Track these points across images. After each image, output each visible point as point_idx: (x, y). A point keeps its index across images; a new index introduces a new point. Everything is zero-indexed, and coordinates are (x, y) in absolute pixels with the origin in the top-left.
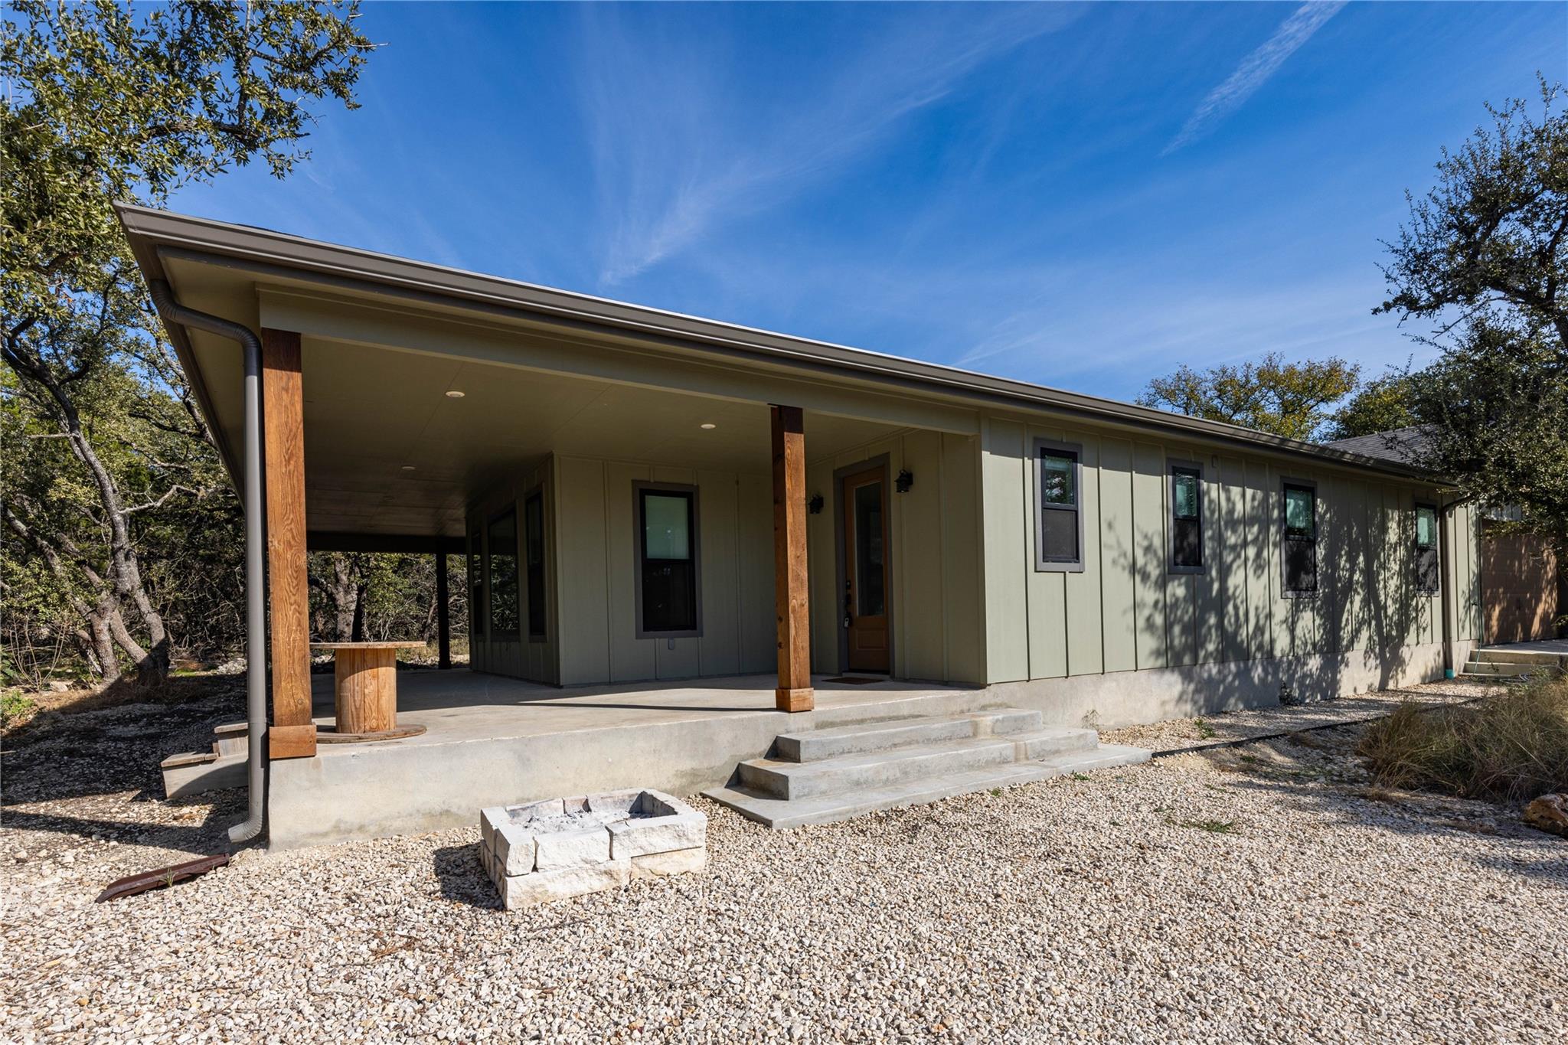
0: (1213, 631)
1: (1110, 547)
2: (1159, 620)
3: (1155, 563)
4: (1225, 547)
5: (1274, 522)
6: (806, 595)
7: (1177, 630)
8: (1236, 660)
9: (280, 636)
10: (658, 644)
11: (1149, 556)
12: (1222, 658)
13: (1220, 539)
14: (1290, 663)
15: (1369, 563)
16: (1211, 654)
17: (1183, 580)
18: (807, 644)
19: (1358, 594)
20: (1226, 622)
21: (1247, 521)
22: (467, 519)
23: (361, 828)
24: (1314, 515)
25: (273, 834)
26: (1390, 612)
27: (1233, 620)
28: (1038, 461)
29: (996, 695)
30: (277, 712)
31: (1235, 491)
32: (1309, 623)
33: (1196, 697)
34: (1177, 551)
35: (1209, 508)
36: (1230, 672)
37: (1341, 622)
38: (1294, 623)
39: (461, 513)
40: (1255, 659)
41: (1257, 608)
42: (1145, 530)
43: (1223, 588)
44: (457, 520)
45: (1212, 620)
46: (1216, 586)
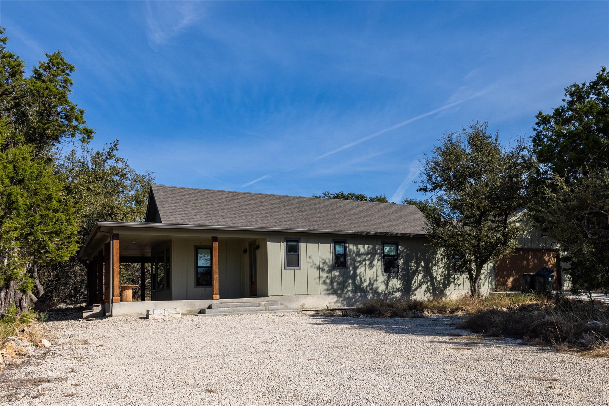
0: (351, 284)
1: (310, 263)
2: (328, 281)
3: (327, 266)
4: (356, 261)
5: (378, 254)
6: (218, 276)
7: (335, 284)
8: (360, 292)
9: (115, 283)
10: (201, 289)
11: (324, 265)
12: (354, 292)
13: (354, 260)
14: (386, 294)
15: (427, 264)
16: (350, 290)
17: (338, 271)
18: (218, 286)
19: (421, 274)
20: (356, 282)
21: (366, 254)
22: (151, 252)
23: (127, 315)
24: (397, 251)
25: (113, 314)
26: (438, 279)
27: (359, 281)
28: (285, 243)
29: (272, 298)
30: (114, 295)
31: (360, 246)
32: (395, 283)
33: (343, 302)
34: (335, 263)
35: (349, 251)
36: (357, 296)
37: (412, 282)
38: (388, 282)
39: (150, 251)
40: (369, 292)
41: (370, 278)
42: (323, 258)
43: (355, 272)
44: (149, 252)
45: (350, 281)
46: (352, 272)
